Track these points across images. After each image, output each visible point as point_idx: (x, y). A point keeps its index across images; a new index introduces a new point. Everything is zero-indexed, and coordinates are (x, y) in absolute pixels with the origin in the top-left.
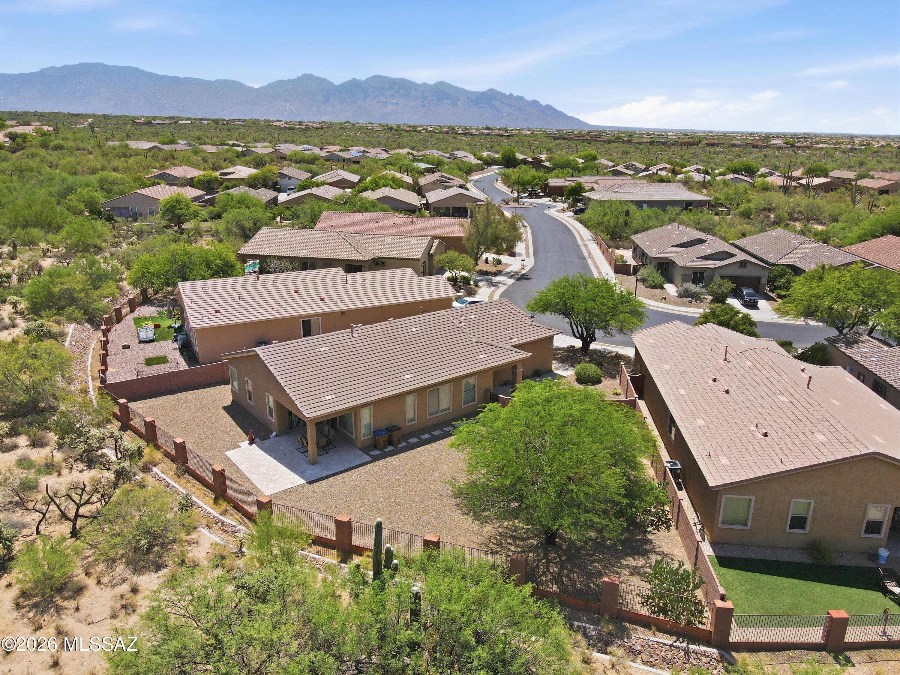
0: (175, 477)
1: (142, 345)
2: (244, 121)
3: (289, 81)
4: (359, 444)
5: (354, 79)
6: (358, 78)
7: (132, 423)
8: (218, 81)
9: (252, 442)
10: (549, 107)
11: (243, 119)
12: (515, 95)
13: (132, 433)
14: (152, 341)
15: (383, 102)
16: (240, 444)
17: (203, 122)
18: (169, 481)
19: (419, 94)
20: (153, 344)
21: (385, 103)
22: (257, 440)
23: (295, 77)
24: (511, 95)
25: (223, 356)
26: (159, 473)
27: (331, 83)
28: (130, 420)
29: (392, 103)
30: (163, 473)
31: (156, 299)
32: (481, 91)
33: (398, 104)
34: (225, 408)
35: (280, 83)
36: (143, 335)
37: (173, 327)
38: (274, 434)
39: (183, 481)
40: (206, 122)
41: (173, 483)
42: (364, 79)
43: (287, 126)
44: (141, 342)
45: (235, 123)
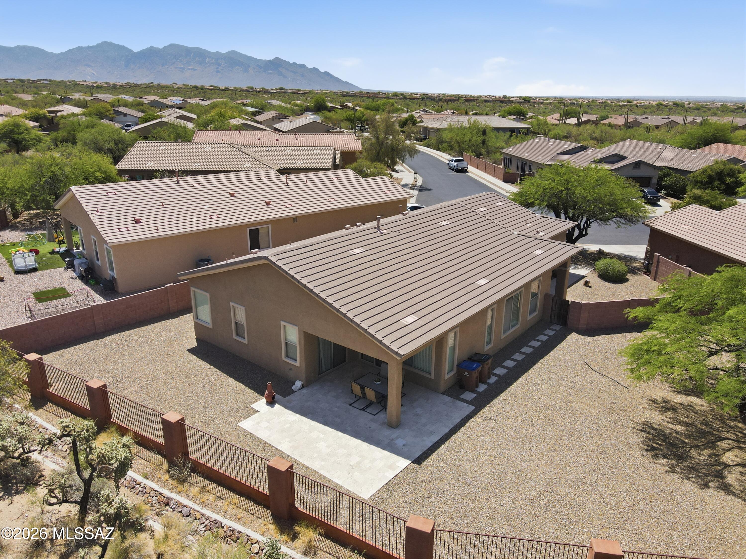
0: (175, 483)
1: (20, 277)
2: (50, 81)
3: (89, 47)
4: (443, 386)
5: (152, 47)
6: (156, 46)
7: (51, 390)
8: (18, 47)
9: (271, 402)
10: (327, 74)
11: (48, 79)
12: (298, 63)
13: (55, 407)
14: (35, 270)
15: (181, 68)
16: (253, 406)
17: (9, 81)
18: (166, 492)
19: (213, 61)
20: (38, 273)
21: (183, 69)
22: (278, 397)
23: (95, 45)
24: (294, 63)
25: (180, 275)
26: (139, 478)
27: (130, 50)
28: (48, 385)
29: (189, 69)
30: (146, 477)
31: (19, 223)
32: (268, 59)
33: (195, 70)
34: (191, 351)
35: (80, 49)
36: (20, 263)
37: (58, 253)
38: (298, 384)
39: (195, 490)
40: (12, 81)
41: (175, 496)
42: (161, 47)
43: (95, 85)
44: (18, 272)
45: (41, 82)
